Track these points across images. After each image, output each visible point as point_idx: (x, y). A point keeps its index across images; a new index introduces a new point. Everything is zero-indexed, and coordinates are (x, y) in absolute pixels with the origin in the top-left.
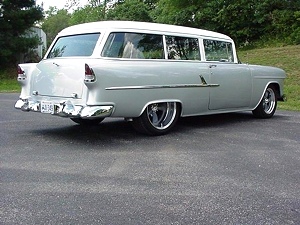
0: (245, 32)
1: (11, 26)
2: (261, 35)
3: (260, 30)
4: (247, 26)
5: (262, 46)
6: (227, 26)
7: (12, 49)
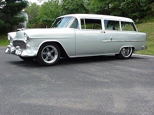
0: (137, 14)
1: (10, 11)
2: (145, 16)
3: (144, 13)
4: (137, 11)
5: (146, 22)
6: (127, 11)
7: (11, 23)
